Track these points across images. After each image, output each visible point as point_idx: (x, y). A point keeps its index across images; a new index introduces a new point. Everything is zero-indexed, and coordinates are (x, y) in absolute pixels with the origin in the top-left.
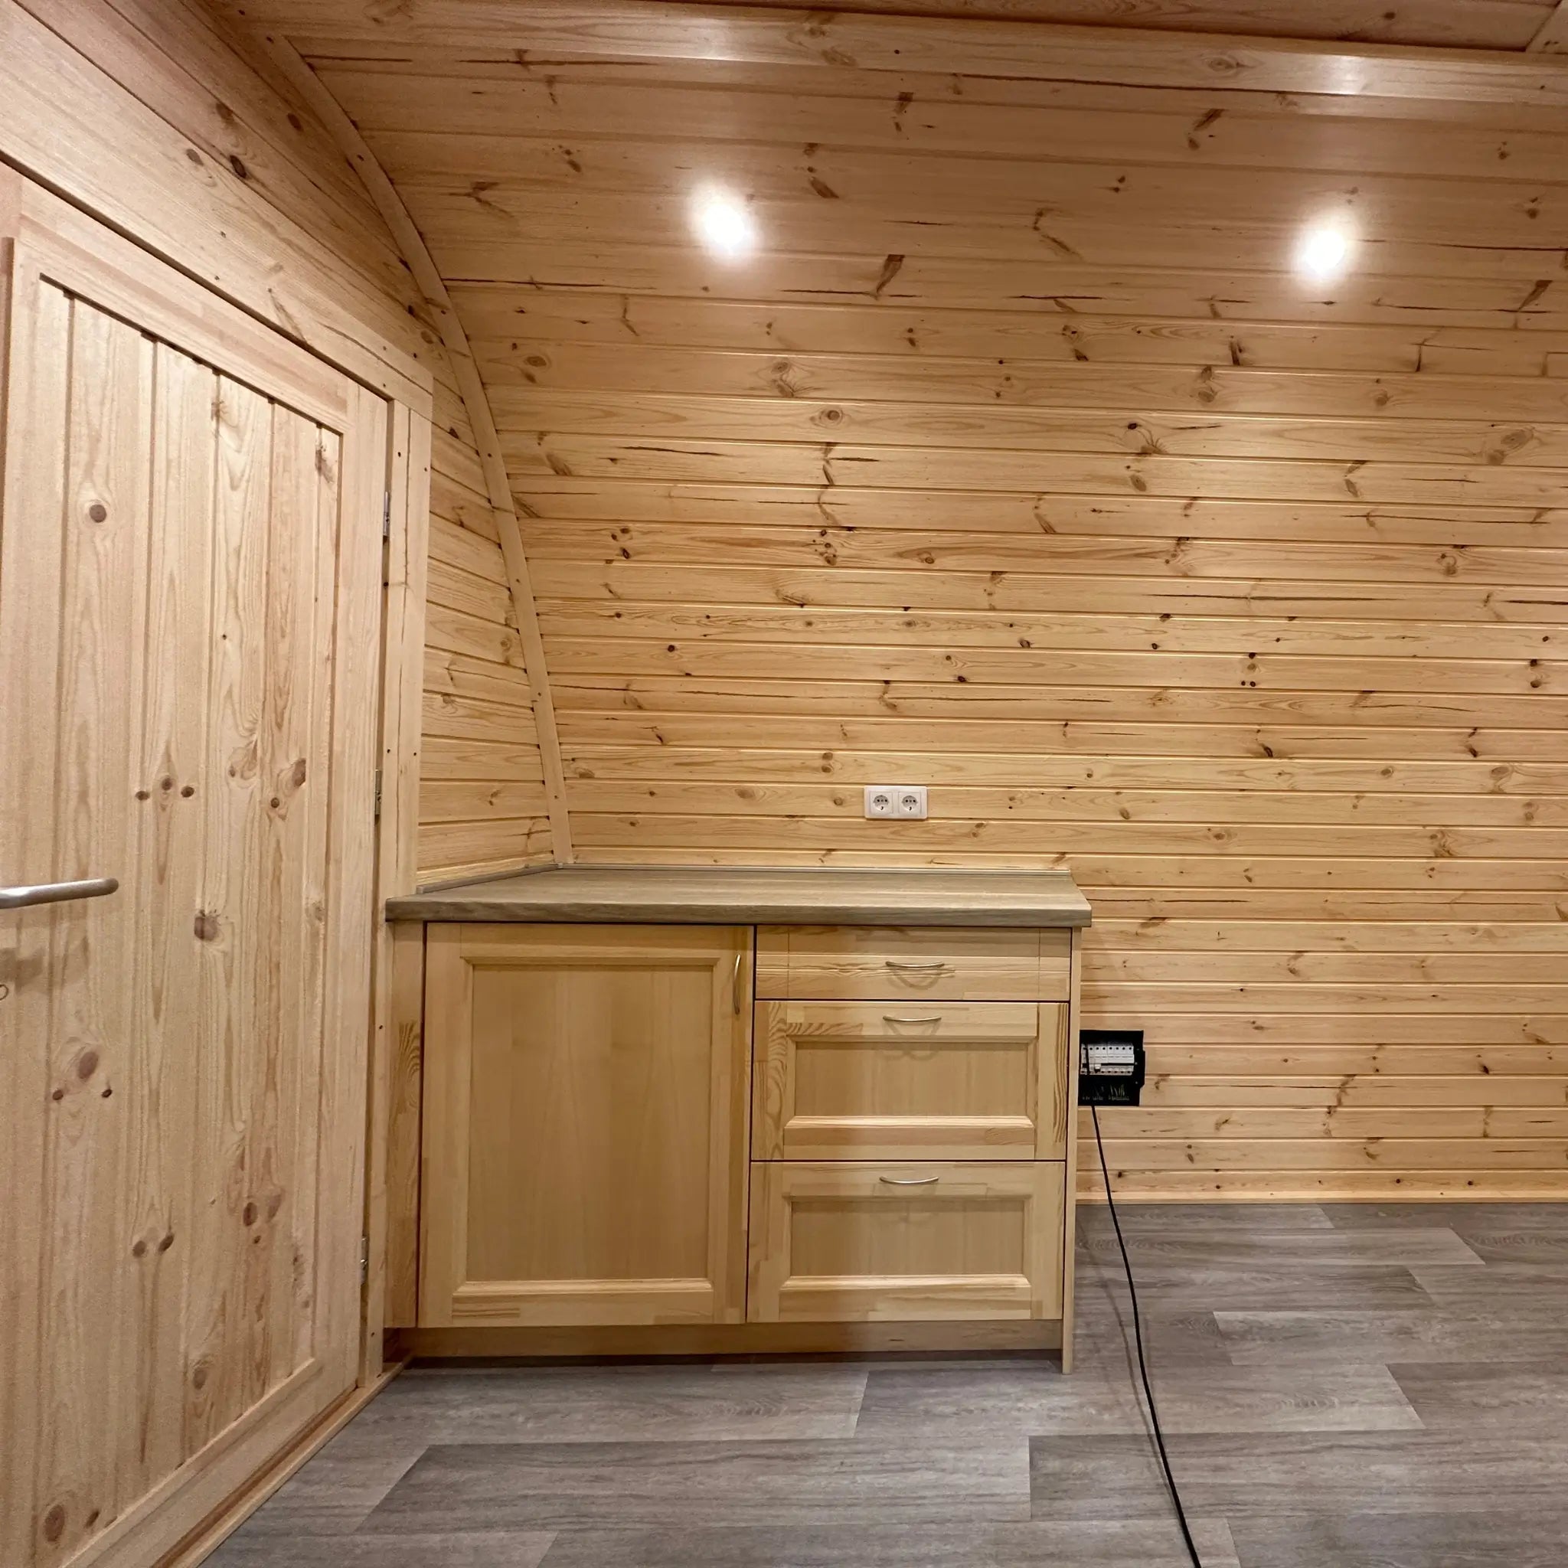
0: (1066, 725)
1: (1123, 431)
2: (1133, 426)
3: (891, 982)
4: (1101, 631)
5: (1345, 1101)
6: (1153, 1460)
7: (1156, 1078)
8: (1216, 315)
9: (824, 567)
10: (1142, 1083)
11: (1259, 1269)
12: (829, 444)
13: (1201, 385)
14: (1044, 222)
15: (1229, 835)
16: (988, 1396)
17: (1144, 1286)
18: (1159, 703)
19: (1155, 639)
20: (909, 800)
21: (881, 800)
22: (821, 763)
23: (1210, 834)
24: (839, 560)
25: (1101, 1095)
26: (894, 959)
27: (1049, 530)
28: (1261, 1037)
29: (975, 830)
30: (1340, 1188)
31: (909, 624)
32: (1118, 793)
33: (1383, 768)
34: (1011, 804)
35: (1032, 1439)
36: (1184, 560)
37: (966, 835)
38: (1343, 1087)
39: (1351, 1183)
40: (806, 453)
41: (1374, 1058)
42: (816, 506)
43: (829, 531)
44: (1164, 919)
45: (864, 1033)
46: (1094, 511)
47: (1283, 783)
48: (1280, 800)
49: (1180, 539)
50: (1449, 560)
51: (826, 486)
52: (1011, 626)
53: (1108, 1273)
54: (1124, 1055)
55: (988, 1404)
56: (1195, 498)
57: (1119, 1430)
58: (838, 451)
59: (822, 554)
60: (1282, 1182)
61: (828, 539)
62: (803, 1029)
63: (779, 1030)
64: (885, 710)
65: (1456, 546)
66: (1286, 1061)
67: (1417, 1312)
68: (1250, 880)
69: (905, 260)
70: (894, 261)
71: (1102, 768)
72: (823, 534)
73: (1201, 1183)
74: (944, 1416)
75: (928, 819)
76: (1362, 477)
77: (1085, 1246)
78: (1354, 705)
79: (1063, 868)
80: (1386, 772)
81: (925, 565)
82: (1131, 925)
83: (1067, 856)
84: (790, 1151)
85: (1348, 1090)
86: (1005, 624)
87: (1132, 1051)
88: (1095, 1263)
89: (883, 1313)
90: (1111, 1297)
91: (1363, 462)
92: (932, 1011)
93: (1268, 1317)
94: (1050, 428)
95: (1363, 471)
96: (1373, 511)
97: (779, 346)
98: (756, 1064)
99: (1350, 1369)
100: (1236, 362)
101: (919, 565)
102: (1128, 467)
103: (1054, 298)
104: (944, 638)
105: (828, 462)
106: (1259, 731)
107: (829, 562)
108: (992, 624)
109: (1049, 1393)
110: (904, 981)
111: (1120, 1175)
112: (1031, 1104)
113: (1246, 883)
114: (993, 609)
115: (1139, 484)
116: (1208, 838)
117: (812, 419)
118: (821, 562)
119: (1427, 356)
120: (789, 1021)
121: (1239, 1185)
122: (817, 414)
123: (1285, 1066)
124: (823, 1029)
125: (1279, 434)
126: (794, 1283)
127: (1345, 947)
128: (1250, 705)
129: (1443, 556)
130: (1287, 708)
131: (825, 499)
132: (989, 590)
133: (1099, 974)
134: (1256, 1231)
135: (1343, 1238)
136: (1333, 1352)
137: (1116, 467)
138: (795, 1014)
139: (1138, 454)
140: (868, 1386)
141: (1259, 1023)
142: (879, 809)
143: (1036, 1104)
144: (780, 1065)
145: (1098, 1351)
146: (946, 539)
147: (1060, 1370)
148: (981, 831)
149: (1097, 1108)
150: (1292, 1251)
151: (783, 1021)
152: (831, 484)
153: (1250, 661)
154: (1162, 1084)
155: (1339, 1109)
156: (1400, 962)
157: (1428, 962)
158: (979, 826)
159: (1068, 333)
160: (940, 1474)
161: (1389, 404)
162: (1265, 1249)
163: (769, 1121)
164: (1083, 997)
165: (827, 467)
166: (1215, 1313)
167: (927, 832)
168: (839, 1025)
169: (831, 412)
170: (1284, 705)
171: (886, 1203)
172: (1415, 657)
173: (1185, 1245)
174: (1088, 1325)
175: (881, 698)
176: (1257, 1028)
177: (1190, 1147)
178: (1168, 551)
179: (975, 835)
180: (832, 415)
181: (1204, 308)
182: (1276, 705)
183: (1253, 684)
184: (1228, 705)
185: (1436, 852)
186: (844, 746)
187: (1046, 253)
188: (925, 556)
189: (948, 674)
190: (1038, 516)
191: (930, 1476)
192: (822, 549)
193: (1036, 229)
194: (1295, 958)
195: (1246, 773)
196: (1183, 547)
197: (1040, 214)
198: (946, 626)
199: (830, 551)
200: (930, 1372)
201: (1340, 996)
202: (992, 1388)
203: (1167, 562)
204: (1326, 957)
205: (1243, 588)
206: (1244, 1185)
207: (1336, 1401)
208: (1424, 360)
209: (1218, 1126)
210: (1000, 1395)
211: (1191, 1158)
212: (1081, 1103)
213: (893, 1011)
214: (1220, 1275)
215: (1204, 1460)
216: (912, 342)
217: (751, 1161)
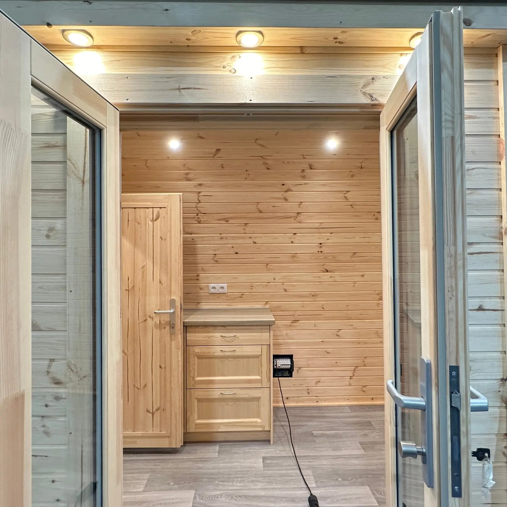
0: (267, 265)
1: (281, 186)
2: (283, 185)
3: (222, 341)
4: (276, 238)
5: (355, 374)
6: (294, 460)
7: (297, 369)
8: (304, 158)
9: (197, 224)
10: (293, 371)
11: (327, 422)
12: (199, 192)
13: (301, 174)
14: (257, 141)
15: (317, 295)
16: (251, 449)
17: (293, 426)
18: (294, 258)
19: (292, 240)
20: (222, 288)
21: (214, 288)
22: (196, 278)
23: (311, 295)
24: (201, 222)
25: (281, 374)
26: (223, 335)
27: (261, 212)
28: (328, 356)
29: (241, 296)
30: (354, 401)
31: (221, 238)
32: (283, 284)
33: (361, 275)
34: (252, 288)
35: (263, 457)
36: (299, 219)
37: (239, 297)
38: (354, 370)
39: (358, 400)
40: (193, 195)
41: (364, 361)
42: (196, 208)
43: (199, 214)
44: (298, 320)
45: (216, 354)
46: (273, 206)
47: (332, 279)
48: (331, 285)
49: (298, 213)
50: (376, 216)
51: (198, 203)
52: (251, 238)
53: (283, 423)
54: (287, 362)
55: (251, 451)
56: (302, 202)
57: (285, 455)
58: (202, 194)
59: (197, 220)
60: (337, 400)
61: (198, 216)
62: (199, 353)
63: (193, 354)
64: (215, 262)
65: (378, 212)
66: (337, 363)
67: (370, 431)
68: (323, 308)
69: (221, 150)
70: (218, 150)
71: (278, 276)
72: (197, 215)
73: (312, 400)
74: (240, 453)
75: (227, 293)
76: (349, 195)
77: (277, 417)
78: (351, 257)
79: (267, 306)
80: (363, 276)
81: (226, 222)
82: (288, 323)
83: (269, 303)
84: (197, 386)
85: (356, 371)
86: (249, 238)
87: (290, 361)
88: (280, 421)
89: (223, 429)
90: (284, 429)
91: (349, 191)
92: (234, 348)
93: (328, 432)
94: (260, 186)
95: (349, 193)
96: (353, 204)
97: (187, 169)
98: (187, 363)
99: (348, 443)
100: (311, 168)
101: (224, 222)
102: (283, 195)
103: (261, 156)
104: (231, 242)
105: (199, 197)
106: (324, 265)
107: (199, 222)
108: (245, 238)
109: (267, 449)
110: (225, 340)
111: (287, 398)
112: (260, 373)
113: (322, 309)
114: (245, 233)
115: (286, 199)
116: (310, 296)
117: (195, 186)
118: (196, 222)
119: (364, 165)
120: (196, 351)
121: (323, 401)
122: (196, 185)
123: (336, 364)
124: (205, 353)
125: (324, 185)
126: (198, 421)
127: (353, 328)
128: (321, 258)
129: (374, 215)
130: (332, 258)
131: (198, 206)
132: (244, 228)
133: (279, 337)
134: (327, 413)
135: (353, 414)
136: (345, 439)
137: (279, 195)
138: (197, 350)
139: (285, 192)
140: (219, 448)
141: (328, 351)
142: (213, 290)
143: (262, 372)
144: (193, 363)
145: (280, 440)
146: (231, 215)
147: (270, 444)
148: (243, 296)
149: (279, 378)
150: (338, 417)
151: (194, 351)
152: (200, 202)
153: (320, 245)
154: (299, 371)
155: (353, 377)
156: (371, 332)
157: (378, 332)
158: (242, 294)
159: (265, 164)
160: (240, 463)
161: (354, 177)
162: (329, 417)
163: (191, 378)
164: (274, 345)
165: (199, 198)
166: (313, 432)
167: (227, 297)
168: (209, 352)
169: (200, 184)
170: (331, 257)
171: (223, 400)
172: (368, 243)
173: (306, 417)
174: (277, 435)
175: (213, 259)
176: (327, 353)
177: (308, 389)
178: (294, 217)
179: (241, 297)
180: (200, 185)
181: (301, 157)
182: (329, 257)
183: (321, 252)
184: (314, 258)
185: (379, 299)
186: (203, 273)
187: (259, 147)
188: (226, 220)
189: (232, 251)
190: (257, 209)
191: (238, 464)
192: (197, 219)
193: (255, 143)
194: (338, 331)
195: (321, 277)
196: (299, 215)
197: (257, 140)
198: (232, 238)
199: (199, 219)
200: (235, 445)
201: (352, 342)
202: (252, 448)
203: (295, 219)
204: (348, 331)
205: (317, 225)
206: (325, 401)
207: (343, 449)
208: (363, 166)
209: (316, 383)
210: (255, 449)
211: (309, 393)
212: (274, 376)
213: (224, 348)
214: (315, 423)
215: (307, 460)
216: (223, 167)
217: (186, 389)
